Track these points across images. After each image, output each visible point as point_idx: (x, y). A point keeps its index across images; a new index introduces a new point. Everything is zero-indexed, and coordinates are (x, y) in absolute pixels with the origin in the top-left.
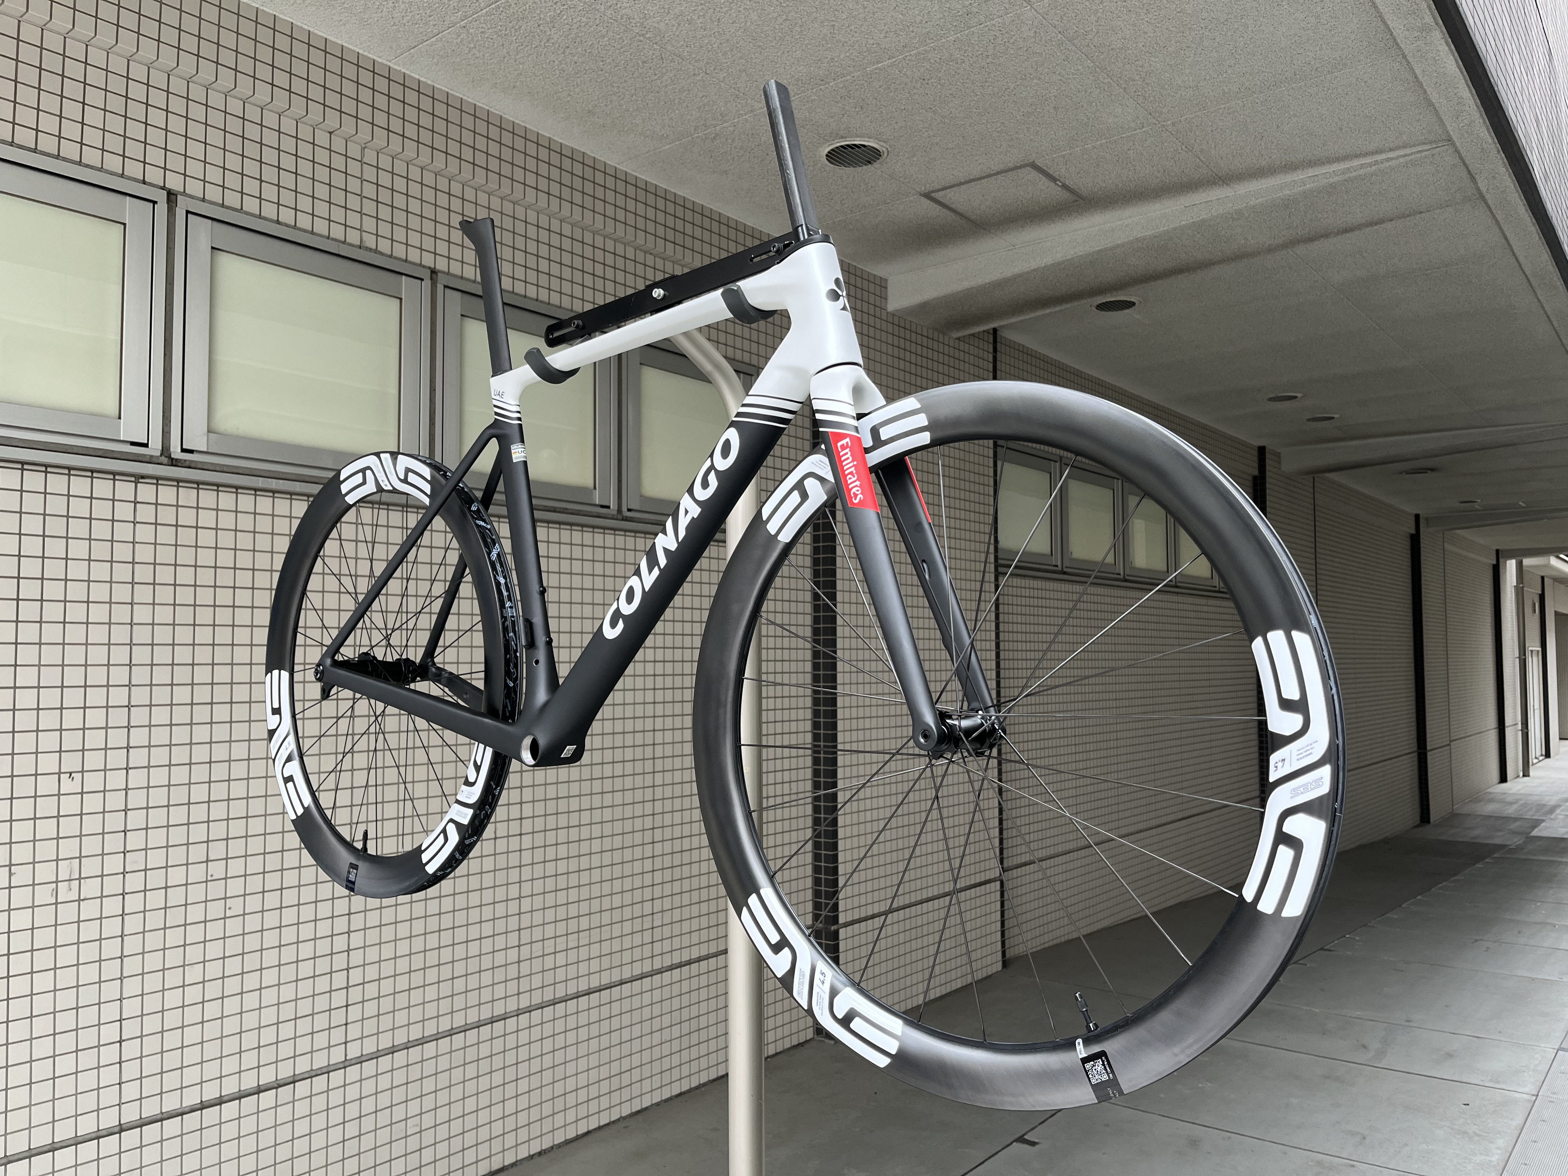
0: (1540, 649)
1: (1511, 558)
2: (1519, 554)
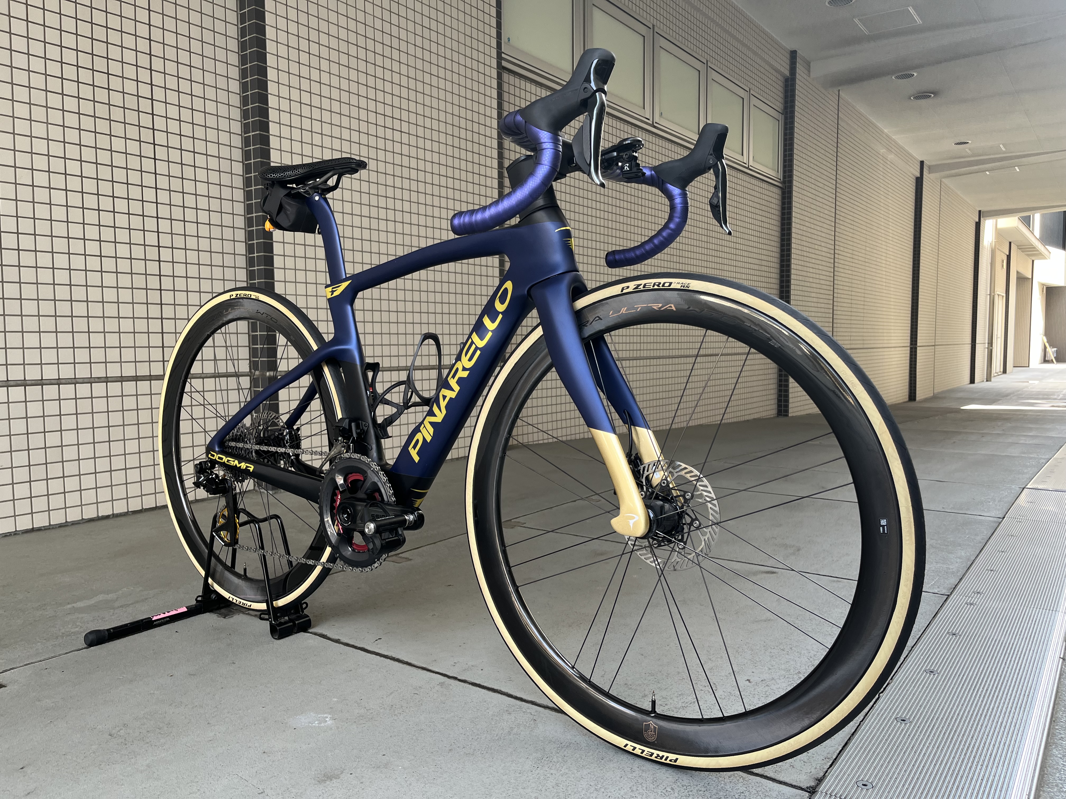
0: (1005, 295)
1: (990, 217)
2: (994, 213)
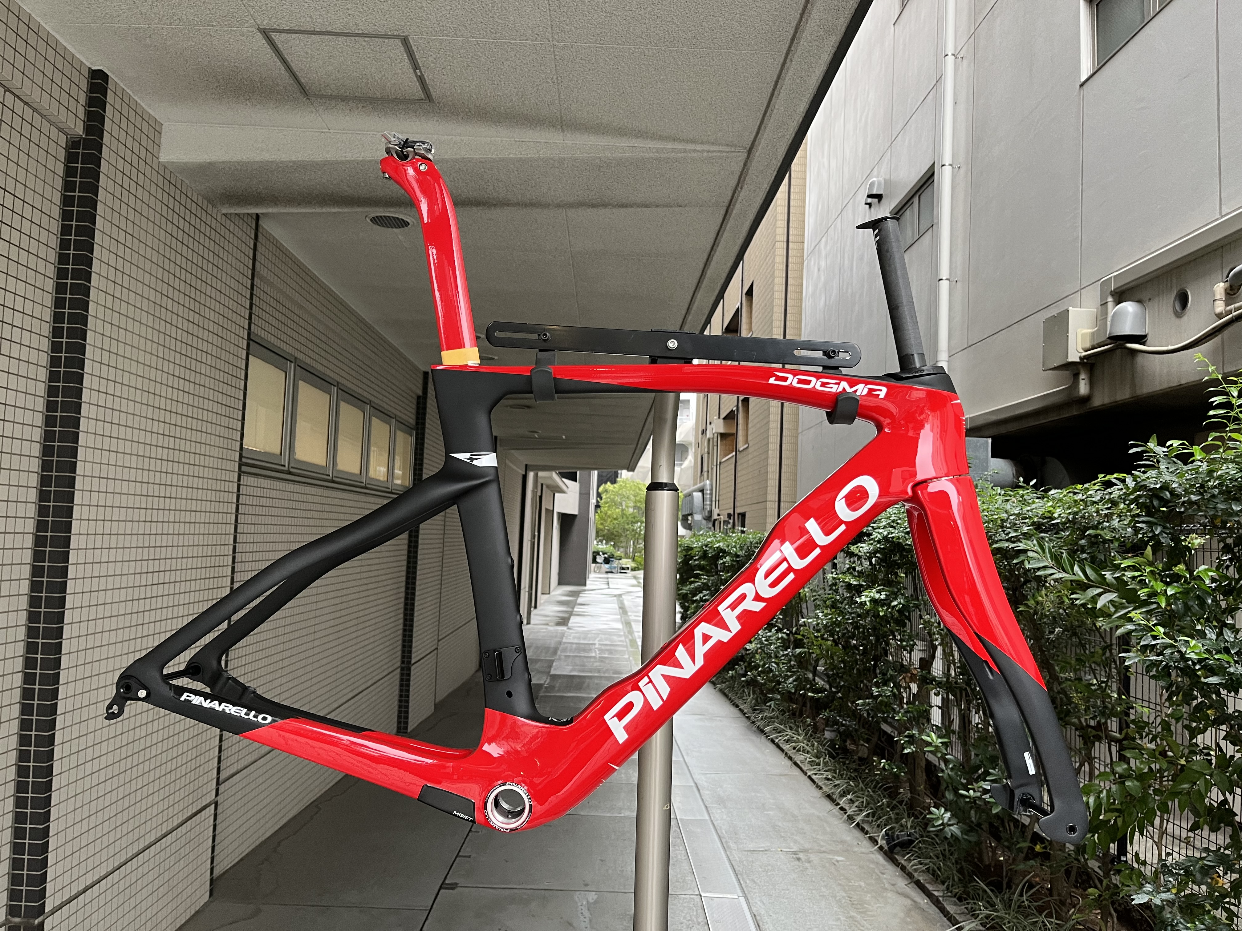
1: (532, 470)
2: (538, 468)
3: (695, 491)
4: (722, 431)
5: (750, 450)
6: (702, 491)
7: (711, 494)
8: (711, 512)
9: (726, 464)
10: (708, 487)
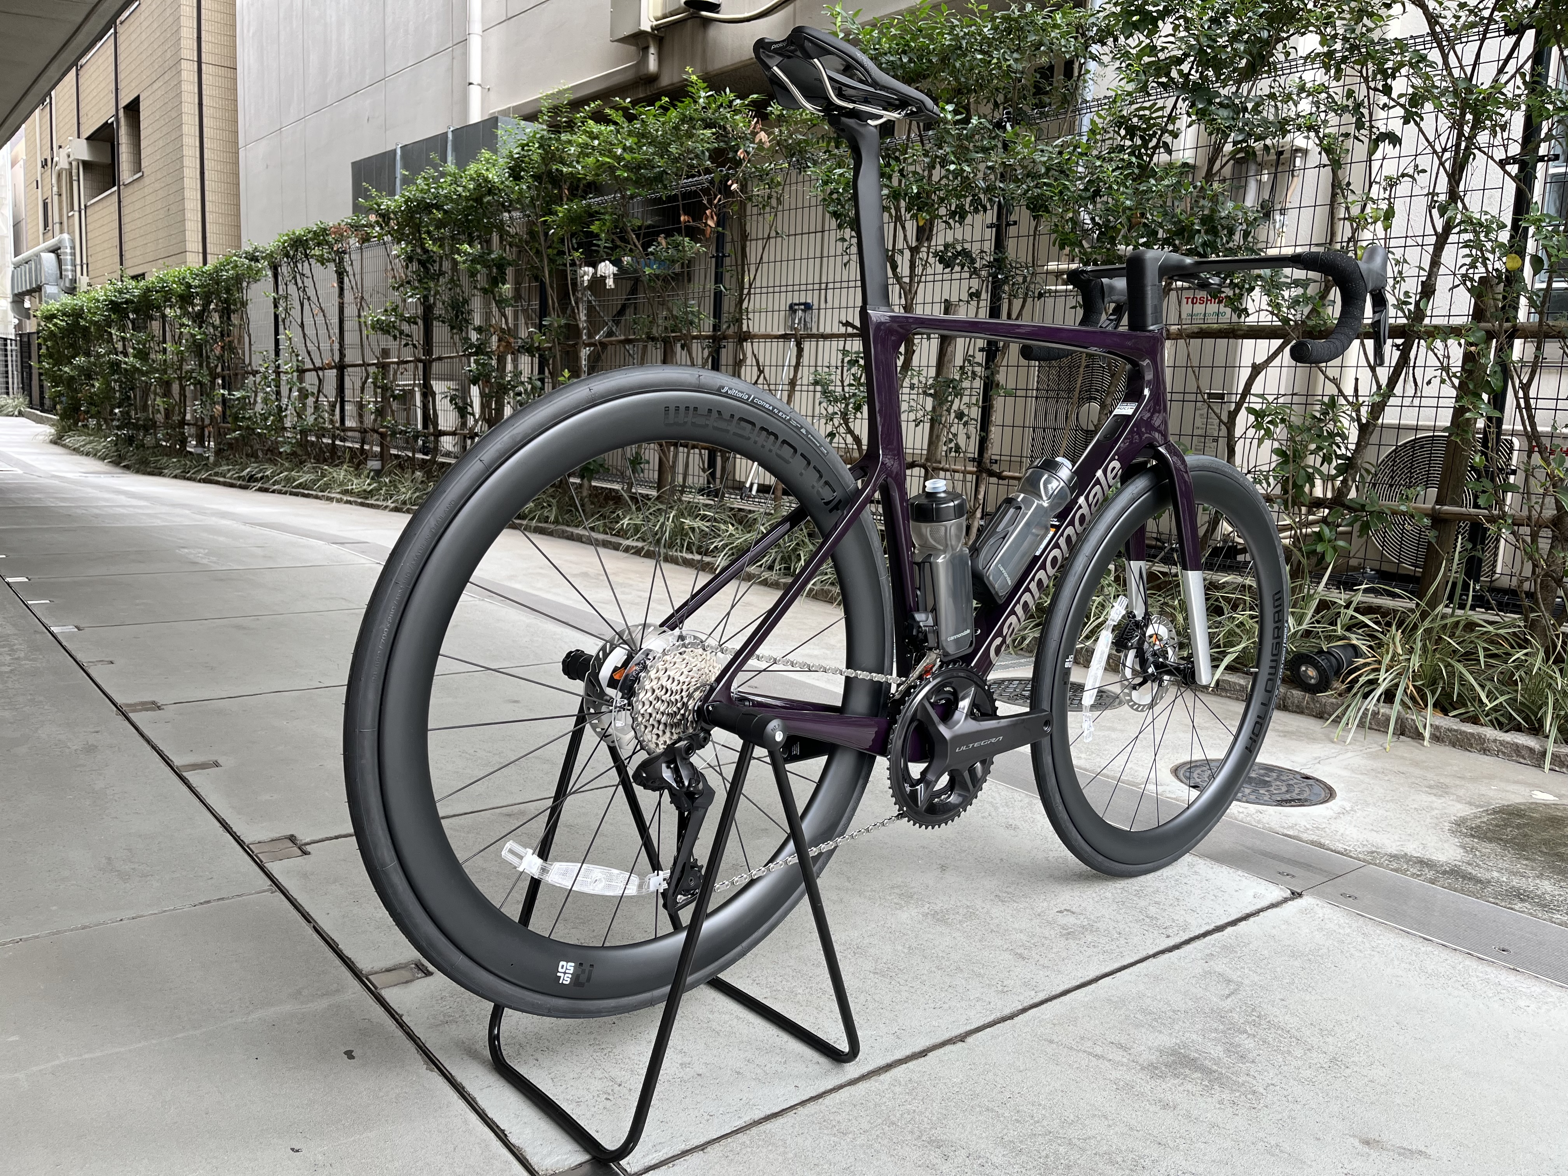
3: (43, 251)
4: (85, 156)
5: (146, 180)
6: (55, 250)
7: (73, 254)
8: (74, 281)
9: (97, 208)
10: (68, 244)
